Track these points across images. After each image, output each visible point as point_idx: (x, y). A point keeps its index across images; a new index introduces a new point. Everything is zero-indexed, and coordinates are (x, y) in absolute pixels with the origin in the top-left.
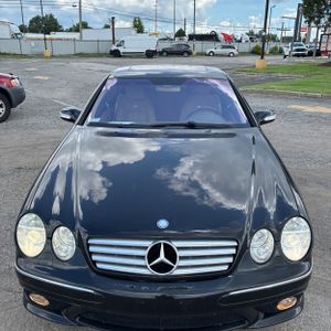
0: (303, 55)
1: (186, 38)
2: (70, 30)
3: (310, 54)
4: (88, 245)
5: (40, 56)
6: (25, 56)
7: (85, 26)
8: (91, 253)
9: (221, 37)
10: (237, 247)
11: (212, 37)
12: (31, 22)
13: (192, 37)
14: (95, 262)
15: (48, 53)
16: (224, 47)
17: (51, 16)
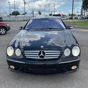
0: (83, 19)
1: (52, 16)
2: (22, 15)
3: (85, 18)
4: (24, 52)
5: (14, 21)
6: (11, 21)
7: (26, 13)
8: (25, 54)
9: (61, 15)
10: (60, 52)
11: (59, 15)
12: (12, 13)
13: (54, 15)
14: (25, 56)
15: (16, 20)
16: (62, 17)
17: (17, 11)
